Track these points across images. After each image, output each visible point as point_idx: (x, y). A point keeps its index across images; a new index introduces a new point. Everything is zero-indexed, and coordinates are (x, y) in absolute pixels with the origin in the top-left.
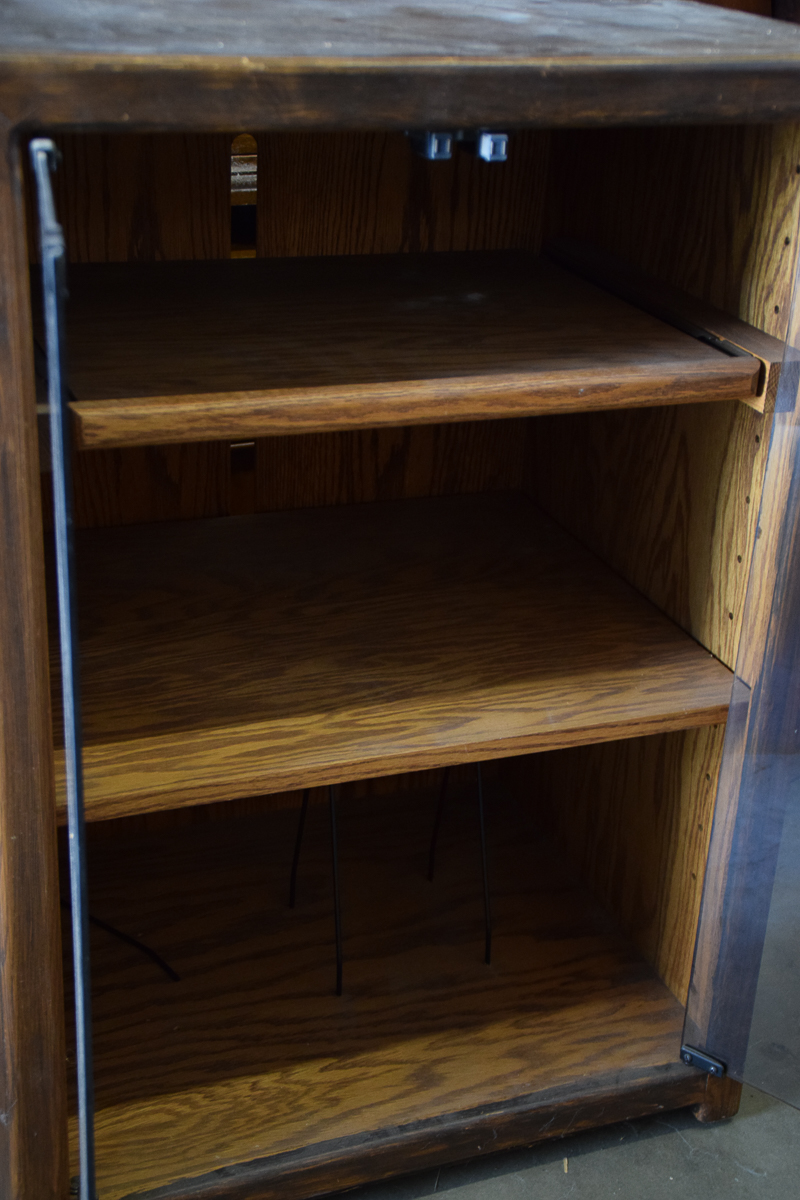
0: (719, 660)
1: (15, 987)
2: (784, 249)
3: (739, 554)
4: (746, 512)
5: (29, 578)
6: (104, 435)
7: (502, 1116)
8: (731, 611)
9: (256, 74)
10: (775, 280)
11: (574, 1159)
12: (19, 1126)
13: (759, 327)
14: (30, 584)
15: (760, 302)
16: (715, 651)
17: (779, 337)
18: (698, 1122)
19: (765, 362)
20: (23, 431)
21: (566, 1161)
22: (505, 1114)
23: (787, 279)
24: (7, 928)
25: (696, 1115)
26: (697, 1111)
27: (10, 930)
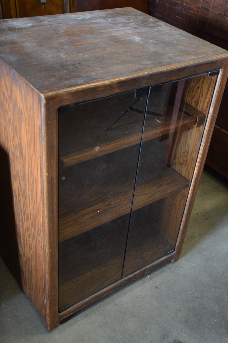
0: (178, 173)
1: (50, 278)
2: (197, 89)
3: (184, 151)
4: (186, 143)
5: (56, 200)
6: (69, 165)
7: (138, 273)
8: (181, 163)
9: (108, 85)
10: (195, 95)
11: (150, 275)
12: (50, 302)
13: (190, 104)
14: (56, 201)
15: (190, 99)
16: (177, 170)
17: (196, 108)
18: (172, 262)
19: (197, 117)
20: (56, 171)
21: (148, 276)
22: (139, 272)
23: (198, 96)
24: (48, 268)
25: (172, 261)
26: (172, 260)
27: (49, 268)
